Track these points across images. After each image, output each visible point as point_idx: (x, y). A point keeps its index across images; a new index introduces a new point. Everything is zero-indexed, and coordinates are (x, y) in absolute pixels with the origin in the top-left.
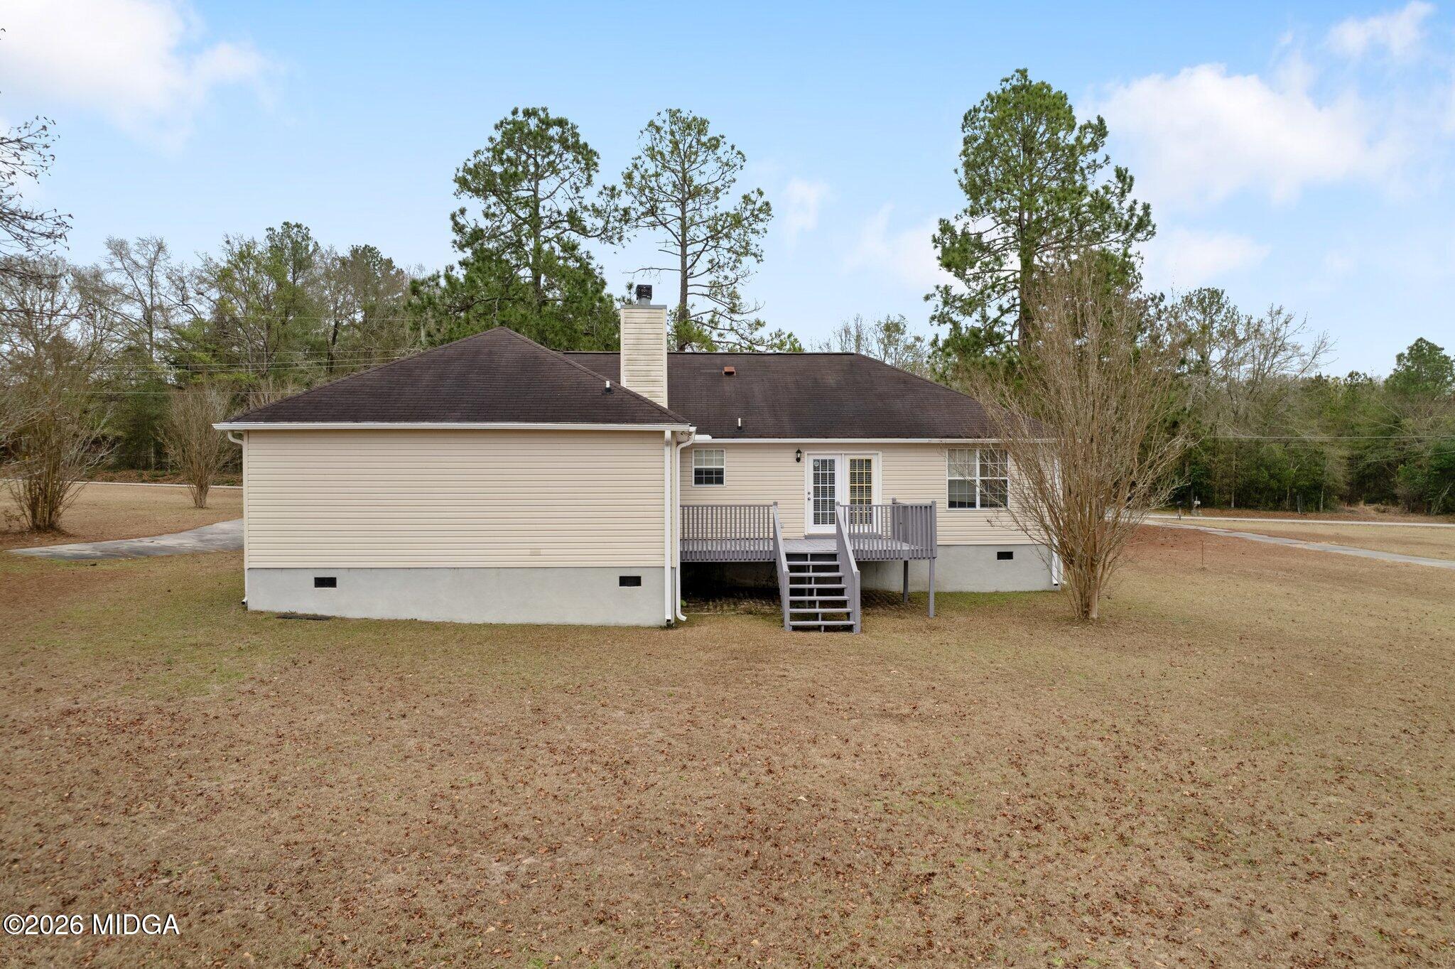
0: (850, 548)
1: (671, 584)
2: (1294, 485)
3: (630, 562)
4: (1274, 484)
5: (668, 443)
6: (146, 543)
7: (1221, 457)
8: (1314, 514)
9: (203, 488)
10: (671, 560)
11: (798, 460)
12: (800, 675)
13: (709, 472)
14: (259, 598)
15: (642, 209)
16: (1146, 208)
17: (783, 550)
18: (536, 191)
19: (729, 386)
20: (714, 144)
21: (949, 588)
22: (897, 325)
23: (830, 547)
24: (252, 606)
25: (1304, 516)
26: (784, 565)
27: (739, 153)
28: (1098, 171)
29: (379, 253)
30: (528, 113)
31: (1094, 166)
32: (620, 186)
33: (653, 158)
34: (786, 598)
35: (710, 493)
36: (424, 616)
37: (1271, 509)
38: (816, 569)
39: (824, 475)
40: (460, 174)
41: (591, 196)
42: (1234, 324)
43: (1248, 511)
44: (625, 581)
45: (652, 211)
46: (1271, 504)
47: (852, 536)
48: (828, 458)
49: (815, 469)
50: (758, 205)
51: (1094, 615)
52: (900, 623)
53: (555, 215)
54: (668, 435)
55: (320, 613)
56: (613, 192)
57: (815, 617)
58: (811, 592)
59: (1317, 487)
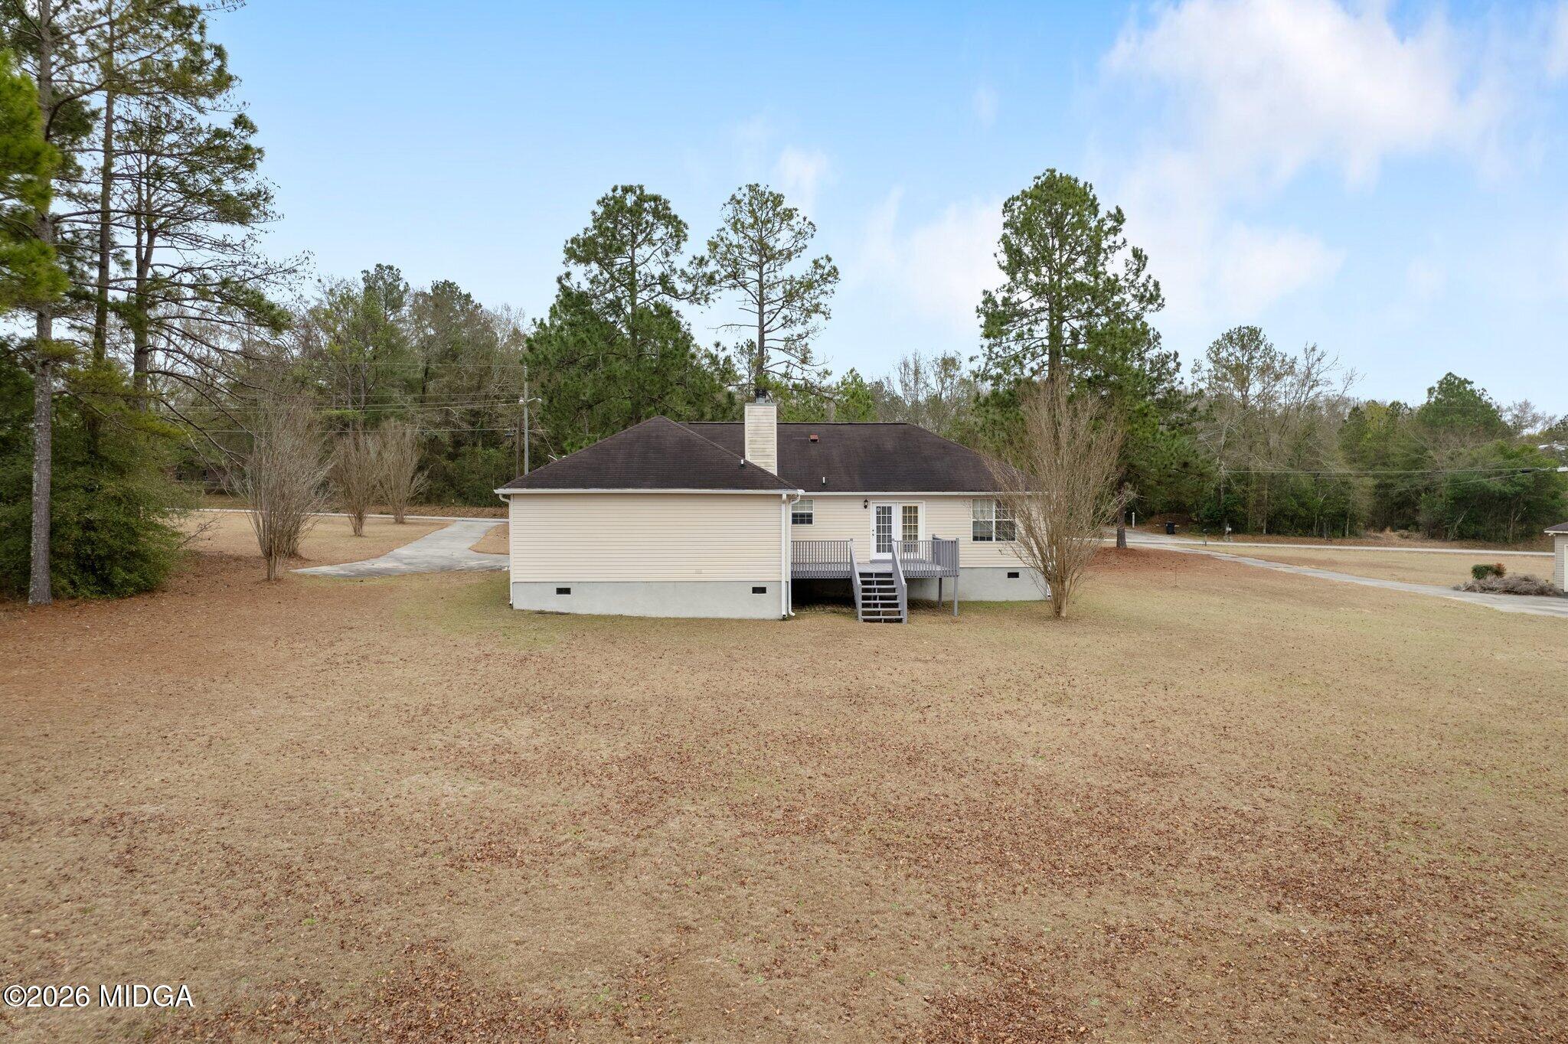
0: (901, 570)
1: (785, 593)
2: (1321, 513)
3: (759, 578)
4: (1302, 512)
5: (784, 502)
6: (368, 565)
7: (1254, 486)
8: (1339, 540)
9: (360, 518)
10: (786, 577)
11: (866, 507)
12: (870, 644)
13: (802, 515)
14: (520, 600)
15: (724, 273)
16: (1156, 285)
17: (858, 570)
18: (632, 259)
19: (814, 451)
20: (789, 214)
21: (972, 598)
22: (953, 360)
23: (888, 569)
24: (516, 606)
25: (1330, 542)
26: (859, 580)
27: (810, 223)
28: (1118, 251)
29: (457, 288)
30: (627, 190)
31: (1113, 248)
32: (706, 254)
33: (736, 231)
34: (859, 602)
35: (805, 531)
36: (627, 612)
37: (1300, 535)
38: (879, 583)
39: (884, 516)
40: (569, 245)
41: (681, 261)
42: (1273, 359)
43: (1279, 537)
44: (756, 590)
45: (734, 275)
46: (1300, 531)
47: (902, 561)
48: (887, 505)
49: (878, 513)
50: (826, 271)
51: (1064, 614)
52: (933, 619)
53: (649, 279)
54: (784, 497)
55: (560, 610)
56: (702, 262)
57: (878, 613)
58: (875, 598)
59: (1343, 515)
